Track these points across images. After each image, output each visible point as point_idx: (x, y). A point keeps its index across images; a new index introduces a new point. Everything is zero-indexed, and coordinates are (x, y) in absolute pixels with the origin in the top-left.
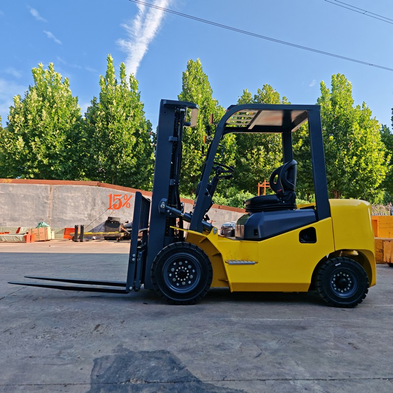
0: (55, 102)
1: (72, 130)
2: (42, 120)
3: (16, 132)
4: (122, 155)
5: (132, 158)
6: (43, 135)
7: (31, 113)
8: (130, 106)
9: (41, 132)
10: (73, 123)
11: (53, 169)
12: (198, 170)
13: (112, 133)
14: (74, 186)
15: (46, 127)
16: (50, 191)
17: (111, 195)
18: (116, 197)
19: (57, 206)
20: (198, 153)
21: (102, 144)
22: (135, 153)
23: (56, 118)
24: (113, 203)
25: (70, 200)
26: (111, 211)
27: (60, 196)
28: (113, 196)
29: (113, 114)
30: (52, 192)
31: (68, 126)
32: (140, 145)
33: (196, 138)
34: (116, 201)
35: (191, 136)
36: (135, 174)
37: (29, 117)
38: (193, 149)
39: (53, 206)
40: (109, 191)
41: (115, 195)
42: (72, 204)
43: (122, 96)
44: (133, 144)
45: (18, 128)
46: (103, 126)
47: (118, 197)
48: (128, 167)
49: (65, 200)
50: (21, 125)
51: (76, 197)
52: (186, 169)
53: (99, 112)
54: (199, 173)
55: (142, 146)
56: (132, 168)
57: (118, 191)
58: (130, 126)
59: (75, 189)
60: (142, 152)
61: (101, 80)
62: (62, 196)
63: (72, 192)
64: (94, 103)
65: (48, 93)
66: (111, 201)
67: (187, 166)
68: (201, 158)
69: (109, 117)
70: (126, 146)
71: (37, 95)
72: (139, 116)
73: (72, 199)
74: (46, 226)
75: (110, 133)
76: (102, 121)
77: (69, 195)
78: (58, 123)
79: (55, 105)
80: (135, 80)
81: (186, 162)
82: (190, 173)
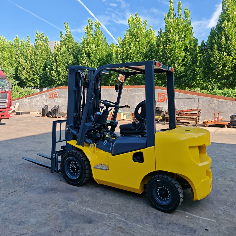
0: (138, 37)
1: (147, 52)
2: (131, 49)
3: (119, 58)
4: (175, 65)
5: (182, 66)
6: (131, 58)
7: (126, 46)
8: (183, 31)
9: (131, 56)
10: (148, 48)
11: (137, 77)
12: (230, 71)
13: (169, 52)
14: (139, 89)
15: (133, 53)
16: (127, 92)
17: (159, 93)
18: (162, 95)
19: (131, 100)
20: (229, 58)
21: (163, 59)
22: (184, 63)
23: (138, 47)
24: (160, 98)
25: (137, 97)
26: (159, 102)
27: (132, 95)
28: (160, 94)
29: (170, 39)
30: (128, 92)
31: (145, 50)
32: (188, 57)
33: (229, 46)
34: (162, 97)
35: (225, 45)
36: (184, 76)
37: (125, 49)
38: (225, 55)
39: (129, 100)
40: (158, 91)
41: (161, 93)
42: (138, 99)
43: (178, 25)
44: (183, 57)
45: (120, 56)
46: (164, 48)
47: (163, 94)
48: (179, 72)
49: (134, 96)
50: (121, 54)
51: (140, 95)
52: (220, 71)
53: (162, 39)
54: (230, 72)
55: (189, 58)
56: (181, 73)
57: (163, 90)
58: (181, 44)
59: (139, 90)
60: (189, 62)
61: (165, 17)
62: (133, 94)
63: (138, 92)
64: (160, 33)
65: (135, 32)
66: (159, 97)
67: (220, 69)
68: (232, 61)
69: (168, 41)
70: (177, 59)
71: (129, 35)
72: (188, 36)
73: (138, 96)
74: (120, 113)
75: (167, 52)
76: (164, 44)
77: (137, 94)
78: (139, 49)
79: (138, 39)
80: (188, 11)
81: (219, 66)
82: (223, 73)
